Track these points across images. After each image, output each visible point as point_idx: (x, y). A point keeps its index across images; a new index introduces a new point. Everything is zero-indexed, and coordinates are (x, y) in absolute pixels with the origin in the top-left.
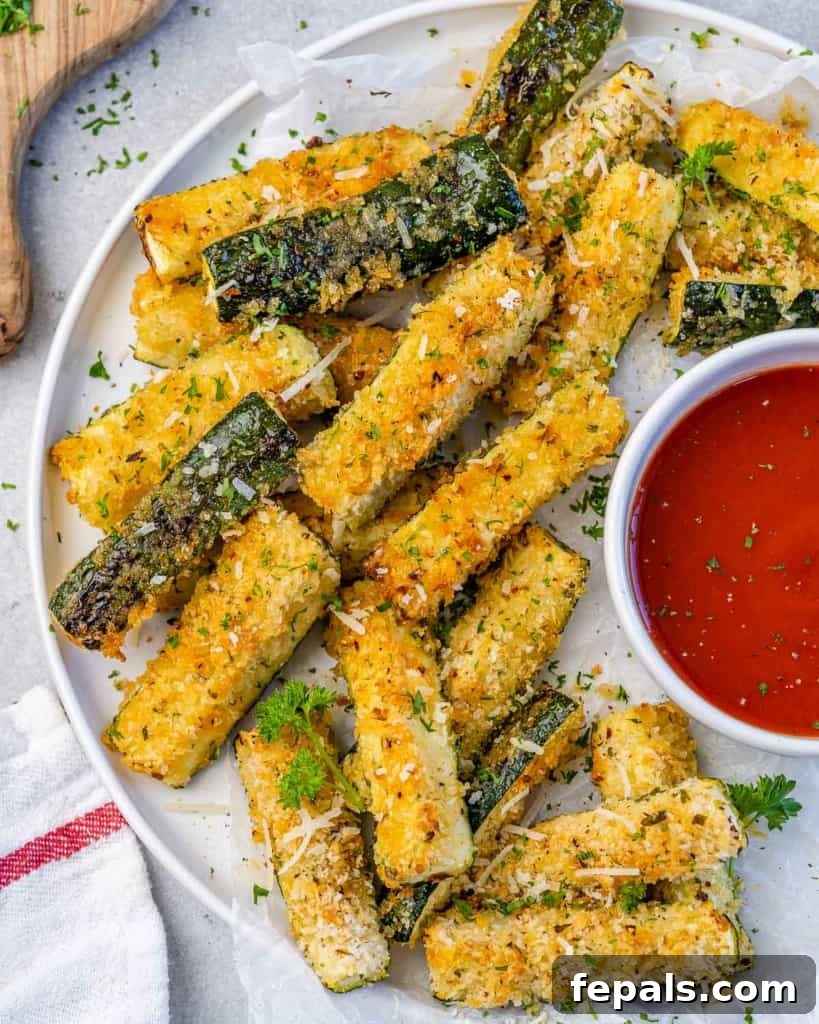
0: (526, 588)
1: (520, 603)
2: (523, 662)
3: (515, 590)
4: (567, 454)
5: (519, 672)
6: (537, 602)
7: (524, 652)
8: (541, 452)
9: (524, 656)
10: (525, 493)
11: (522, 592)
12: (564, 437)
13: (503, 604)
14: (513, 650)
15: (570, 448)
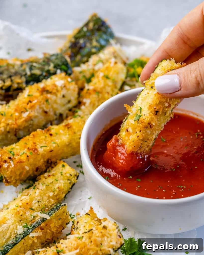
0: (53, 175)
1: (50, 180)
2: (48, 199)
3: (49, 176)
4: (75, 133)
5: (46, 202)
6: (57, 181)
7: (49, 196)
8: (65, 131)
9: (49, 197)
10: (57, 141)
11: (52, 177)
12: (74, 127)
13: (44, 180)
14: (45, 194)
15: (76, 131)
